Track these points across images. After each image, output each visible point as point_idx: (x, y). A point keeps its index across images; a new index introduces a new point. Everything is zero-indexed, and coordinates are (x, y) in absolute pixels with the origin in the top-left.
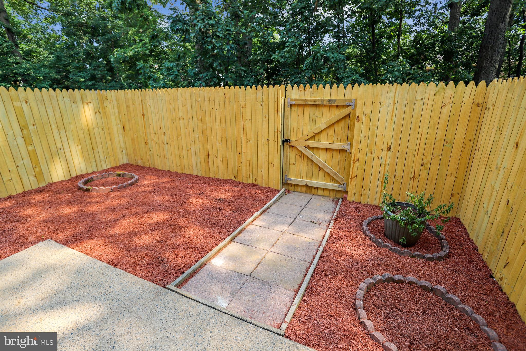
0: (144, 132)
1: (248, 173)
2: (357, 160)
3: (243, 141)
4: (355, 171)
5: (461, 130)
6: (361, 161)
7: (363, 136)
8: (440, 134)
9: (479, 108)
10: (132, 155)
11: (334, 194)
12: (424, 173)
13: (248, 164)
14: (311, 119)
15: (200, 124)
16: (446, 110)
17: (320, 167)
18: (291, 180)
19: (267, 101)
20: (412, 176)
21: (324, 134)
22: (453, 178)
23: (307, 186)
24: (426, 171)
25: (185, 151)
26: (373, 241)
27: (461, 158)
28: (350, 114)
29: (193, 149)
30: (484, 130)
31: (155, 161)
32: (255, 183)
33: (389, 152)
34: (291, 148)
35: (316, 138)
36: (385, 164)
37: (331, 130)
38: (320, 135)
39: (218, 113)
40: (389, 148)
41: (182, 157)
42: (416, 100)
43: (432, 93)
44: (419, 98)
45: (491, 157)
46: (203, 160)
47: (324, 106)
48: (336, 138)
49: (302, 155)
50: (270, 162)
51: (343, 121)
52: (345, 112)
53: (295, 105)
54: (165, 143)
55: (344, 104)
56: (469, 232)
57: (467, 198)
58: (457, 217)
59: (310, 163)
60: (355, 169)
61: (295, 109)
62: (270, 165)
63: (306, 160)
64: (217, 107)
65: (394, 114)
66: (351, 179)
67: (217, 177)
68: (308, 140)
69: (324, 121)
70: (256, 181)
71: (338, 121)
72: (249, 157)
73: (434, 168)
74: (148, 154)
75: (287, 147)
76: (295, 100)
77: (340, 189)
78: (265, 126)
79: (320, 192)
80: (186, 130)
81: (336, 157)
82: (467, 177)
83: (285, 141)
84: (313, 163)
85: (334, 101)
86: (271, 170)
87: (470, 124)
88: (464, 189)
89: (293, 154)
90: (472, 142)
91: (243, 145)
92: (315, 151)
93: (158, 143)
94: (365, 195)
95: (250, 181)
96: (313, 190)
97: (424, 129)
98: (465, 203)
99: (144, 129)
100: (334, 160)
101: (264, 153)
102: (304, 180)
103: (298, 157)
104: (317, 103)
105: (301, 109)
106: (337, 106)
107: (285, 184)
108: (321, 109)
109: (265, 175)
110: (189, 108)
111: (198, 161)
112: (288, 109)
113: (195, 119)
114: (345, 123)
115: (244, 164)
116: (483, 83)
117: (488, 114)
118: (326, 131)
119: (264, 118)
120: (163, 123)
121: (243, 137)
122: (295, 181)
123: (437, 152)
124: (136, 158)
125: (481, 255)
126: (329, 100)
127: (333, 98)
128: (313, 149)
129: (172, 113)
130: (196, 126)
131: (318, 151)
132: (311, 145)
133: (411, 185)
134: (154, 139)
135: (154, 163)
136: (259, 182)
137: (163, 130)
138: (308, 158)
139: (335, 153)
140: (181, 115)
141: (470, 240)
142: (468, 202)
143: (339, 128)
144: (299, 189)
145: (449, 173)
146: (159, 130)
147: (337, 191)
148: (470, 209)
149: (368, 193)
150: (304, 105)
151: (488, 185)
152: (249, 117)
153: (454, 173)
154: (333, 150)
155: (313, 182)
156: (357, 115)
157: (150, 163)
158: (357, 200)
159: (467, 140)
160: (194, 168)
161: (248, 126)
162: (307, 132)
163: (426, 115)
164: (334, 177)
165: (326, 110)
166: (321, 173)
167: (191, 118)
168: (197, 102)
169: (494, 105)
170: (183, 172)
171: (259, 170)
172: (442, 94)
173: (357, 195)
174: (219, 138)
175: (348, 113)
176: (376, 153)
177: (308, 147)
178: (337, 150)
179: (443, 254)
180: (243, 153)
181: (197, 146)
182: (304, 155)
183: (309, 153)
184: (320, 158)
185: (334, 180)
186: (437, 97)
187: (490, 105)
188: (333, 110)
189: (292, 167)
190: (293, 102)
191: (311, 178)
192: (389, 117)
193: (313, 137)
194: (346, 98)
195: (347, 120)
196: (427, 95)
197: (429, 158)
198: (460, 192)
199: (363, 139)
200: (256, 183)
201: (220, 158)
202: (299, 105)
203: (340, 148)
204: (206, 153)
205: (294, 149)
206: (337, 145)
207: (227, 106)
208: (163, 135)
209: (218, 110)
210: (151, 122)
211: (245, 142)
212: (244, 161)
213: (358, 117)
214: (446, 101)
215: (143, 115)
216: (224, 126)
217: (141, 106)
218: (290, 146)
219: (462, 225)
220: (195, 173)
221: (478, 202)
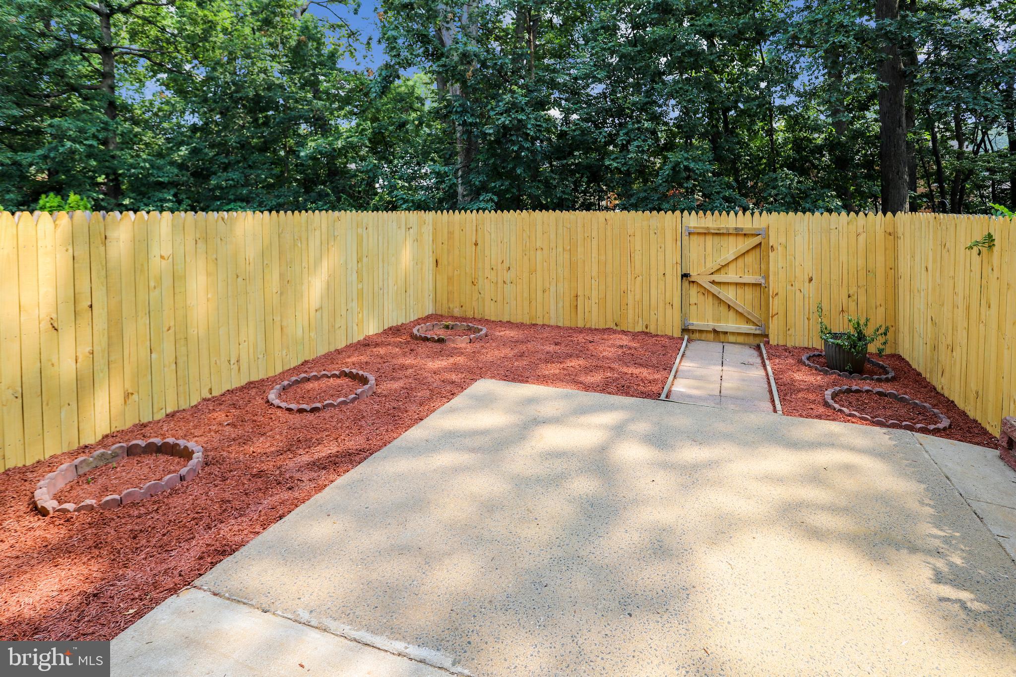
0: (473, 266)
1: (636, 318)
2: (777, 294)
3: (629, 277)
4: (775, 307)
5: (880, 258)
6: (782, 294)
7: (780, 266)
8: (861, 262)
9: (892, 237)
10: (445, 301)
11: (751, 340)
12: (852, 306)
13: (637, 306)
14: (715, 250)
15: (567, 256)
16: (862, 238)
17: (729, 306)
18: (693, 324)
19: (664, 229)
20: (841, 309)
21: (732, 267)
22: (883, 309)
23: (715, 331)
24: (854, 303)
25: (539, 293)
26: (820, 371)
27: (886, 287)
28: (760, 244)
29: (553, 289)
30: (901, 259)
31: (486, 309)
32: (646, 331)
33: (811, 284)
34: (691, 284)
35: (722, 271)
36: (809, 298)
37: (740, 262)
38: (727, 268)
39: (595, 242)
40: (811, 280)
41: (533, 302)
42: (830, 229)
43: (845, 222)
44: (833, 227)
45: (912, 282)
46: (567, 304)
47: (729, 234)
48: (746, 271)
49: (706, 292)
50: (668, 300)
51: (754, 251)
52: (755, 241)
53: (694, 233)
54: (508, 282)
55: (753, 233)
56: (911, 363)
57: (901, 329)
58: (897, 353)
59: (716, 302)
60: (776, 305)
61: (694, 238)
62: (667, 305)
63: (710, 298)
64: (594, 234)
65: (811, 243)
66: (772, 317)
67: (588, 326)
68: (712, 273)
69: (731, 252)
70: (647, 328)
71: (748, 251)
72: (638, 297)
73: (862, 299)
74: (474, 298)
75: (686, 284)
76: (695, 228)
77: (758, 332)
78: (661, 257)
79: (732, 338)
80: (545, 263)
81: (749, 293)
82: (897, 307)
83: (685, 276)
84: (720, 301)
85: (742, 229)
86: (669, 311)
87: (887, 252)
88: (897, 321)
89: (694, 290)
90: (893, 271)
91: (629, 282)
92: (722, 286)
93: (495, 281)
94: (790, 336)
95: (639, 328)
96: (722, 337)
97: (844, 258)
98: (901, 335)
99: (473, 263)
100: (747, 297)
101: (659, 291)
102: (708, 323)
103: (700, 295)
104: (721, 232)
105: (702, 238)
106: (745, 235)
107: (685, 330)
108: (726, 238)
109: (661, 319)
110: (553, 236)
111: (560, 305)
112: (685, 238)
113: (560, 249)
114: (756, 253)
115: (630, 306)
116: (889, 214)
117: (901, 242)
118: (735, 262)
119: (659, 248)
120: (508, 255)
121: (629, 272)
122: (698, 325)
123: (862, 282)
124: (451, 306)
125: (925, 378)
126: (736, 229)
127: (739, 226)
128: (719, 284)
129: (524, 242)
130: (562, 258)
131: (726, 286)
132: (717, 280)
133: (841, 320)
134: (489, 277)
135: (484, 311)
136: (652, 329)
137: (506, 265)
138: (714, 295)
139: (746, 288)
140: (539, 244)
141: (914, 370)
142: (903, 333)
143: (749, 259)
144: (704, 336)
145: (878, 304)
146: (499, 265)
147: (755, 335)
148: (907, 339)
149: (793, 334)
150: (706, 233)
151: (916, 310)
152: (638, 247)
153: (883, 304)
154: (744, 284)
155: (722, 326)
156: (771, 244)
157: (476, 311)
158: (781, 343)
159: (888, 269)
160: (551, 315)
161: (637, 257)
162: (712, 265)
163: (843, 244)
164: (749, 317)
165: (732, 239)
166: (732, 314)
167: (554, 248)
168: (565, 229)
169: (903, 234)
170: (534, 323)
171: (652, 313)
172: (855, 223)
173: (781, 337)
174: (594, 274)
175: (759, 242)
176: (797, 286)
177: (713, 282)
178: (749, 284)
179: (890, 376)
180: (629, 292)
181: (560, 285)
182: (709, 291)
183: (714, 289)
184: (729, 294)
185: (748, 321)
186: (850, 226)
187: (900, 235)
188: (740, 239)
189: (693, 308)
190: (692, 230)
191: (719, 321)
192: (806, 247)
193: (718, 270)
194: (754, 227)
195: (758, 250)
196: (841, 225)
197: (855, 289)
198: (893, 324)
199: (780, 270)
200: (648, 331)
201: (594, 299)
202: (699, 234)
203: (754, 282)
204: (573, 294)
205: (695, 285)
206: (749, 279)
207: (609, 233)
208: (505, 271)
209: (596, 239)
210: (487, 253)
211: (633, 279)
212: (630, 302)
213: (772, 247)
214: (860, 230)
215: (476, 244)
216: (603, 258)
217: (475, 232)
218: (690, 282)
219: (903, 359)
220: (553, 322)
221: (912, 330)
